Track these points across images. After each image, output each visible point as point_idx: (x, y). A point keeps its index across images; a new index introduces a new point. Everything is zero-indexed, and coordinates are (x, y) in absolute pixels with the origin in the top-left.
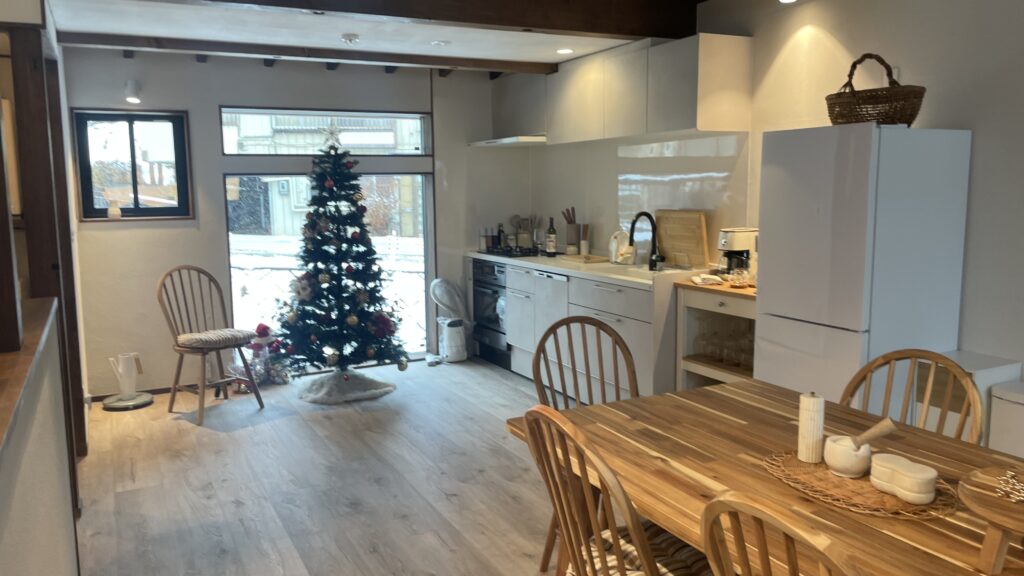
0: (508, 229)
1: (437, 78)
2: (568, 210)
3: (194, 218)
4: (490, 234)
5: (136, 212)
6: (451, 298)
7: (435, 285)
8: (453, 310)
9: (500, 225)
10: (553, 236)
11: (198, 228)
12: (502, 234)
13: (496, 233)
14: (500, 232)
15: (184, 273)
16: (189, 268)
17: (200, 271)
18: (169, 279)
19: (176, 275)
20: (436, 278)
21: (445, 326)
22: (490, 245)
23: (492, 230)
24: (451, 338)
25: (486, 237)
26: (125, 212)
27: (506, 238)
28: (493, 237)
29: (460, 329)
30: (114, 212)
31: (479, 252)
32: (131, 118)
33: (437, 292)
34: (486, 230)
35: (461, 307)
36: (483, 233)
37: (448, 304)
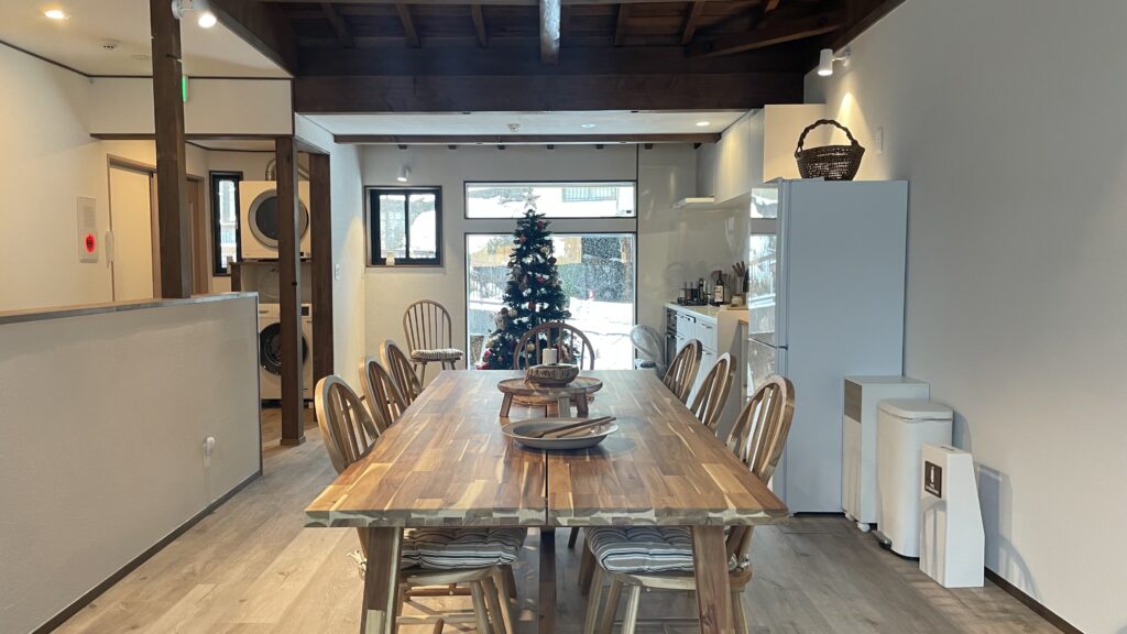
1: (642, 150)
3: (442, 266)
5: (406, 262)
6: (649, 343)
7: (633, 330)
8: (648, 351)
9: (700, 280)
10: (720, 287)
11: (445, 273)
12: (701, 287)
13: (696, 287)
15: (425, 305)
16: (429, 302)
17: (437, 305)
18: (412, 311)
19: (418, 306)
22: (689, 298)
23: (693, 284)
26: (399, 262)
28: (692, 290)
30: (390, 260)
32: (407, 193)
33: (636, 336)
34: (686, 284)
35: (659, 353)
36: (683, 287)
37: (645, 347)
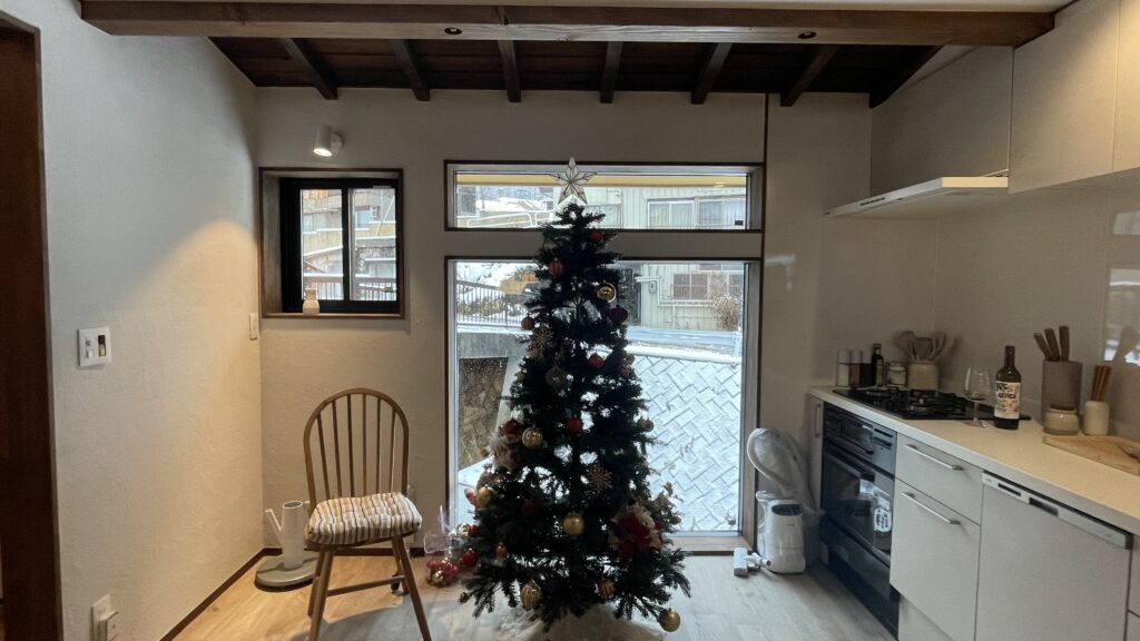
0: (889, 353)
1: (774, 107)
2: (1049, 333)
3: (403, 318)
4: (856, 360)
5: (343, 308)
6: (783, 461)
7: (754, 439)
8: (785, 481)
9: (876, 347)
10: (1012, 385)
11: (409, 333)
12: (879, 362)
13: (867, 360)
14: (876, 357)
15: (356, 400)
16: (365, 393)
17: (380, 397)
18: (328, 410)
19: (342, 402)
20: (758, 427)
21: (770, 510)
22: (857, 379)
23: (861, 353)
24: (778, 531)
25: (850, 365)
27: (886, 367)
28: (862, 366)
29: (795, 519)
30: (311, 305)
31: (836, 392)
32: (346, 185)
33: (759, 450)
34: (851, 353)
35: (798, 476)
36: (844, 358)
37: (776, 470)
